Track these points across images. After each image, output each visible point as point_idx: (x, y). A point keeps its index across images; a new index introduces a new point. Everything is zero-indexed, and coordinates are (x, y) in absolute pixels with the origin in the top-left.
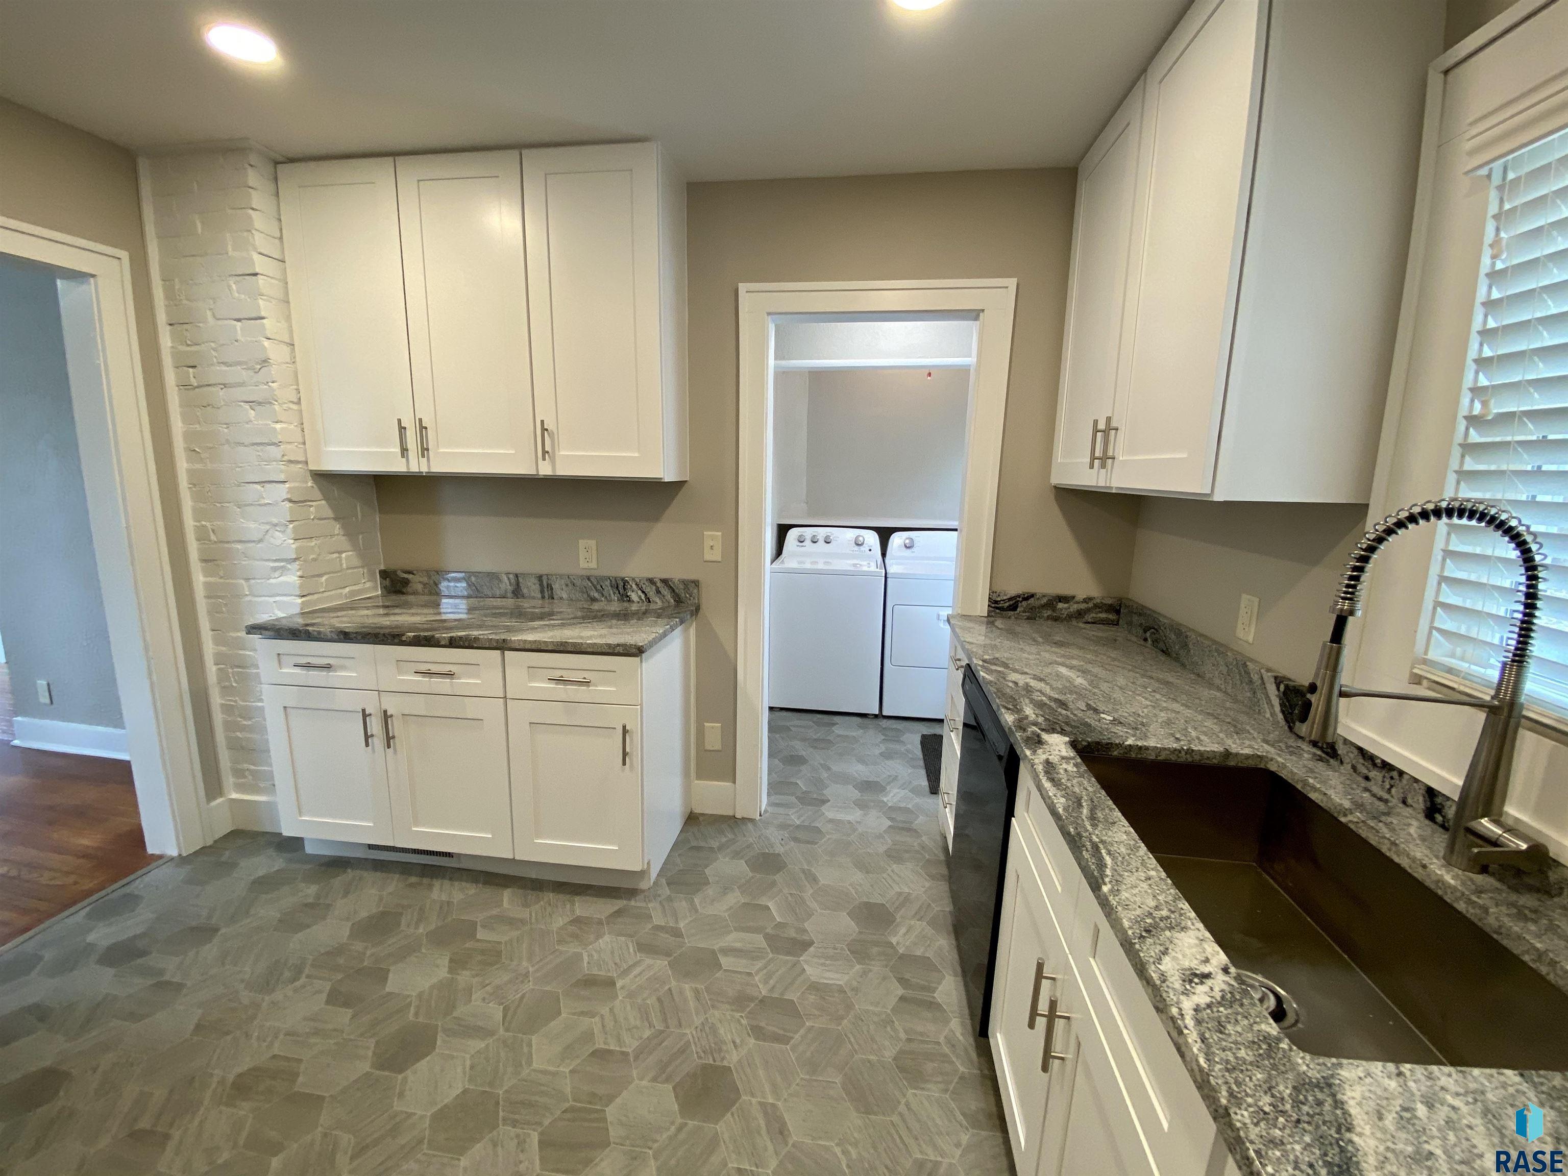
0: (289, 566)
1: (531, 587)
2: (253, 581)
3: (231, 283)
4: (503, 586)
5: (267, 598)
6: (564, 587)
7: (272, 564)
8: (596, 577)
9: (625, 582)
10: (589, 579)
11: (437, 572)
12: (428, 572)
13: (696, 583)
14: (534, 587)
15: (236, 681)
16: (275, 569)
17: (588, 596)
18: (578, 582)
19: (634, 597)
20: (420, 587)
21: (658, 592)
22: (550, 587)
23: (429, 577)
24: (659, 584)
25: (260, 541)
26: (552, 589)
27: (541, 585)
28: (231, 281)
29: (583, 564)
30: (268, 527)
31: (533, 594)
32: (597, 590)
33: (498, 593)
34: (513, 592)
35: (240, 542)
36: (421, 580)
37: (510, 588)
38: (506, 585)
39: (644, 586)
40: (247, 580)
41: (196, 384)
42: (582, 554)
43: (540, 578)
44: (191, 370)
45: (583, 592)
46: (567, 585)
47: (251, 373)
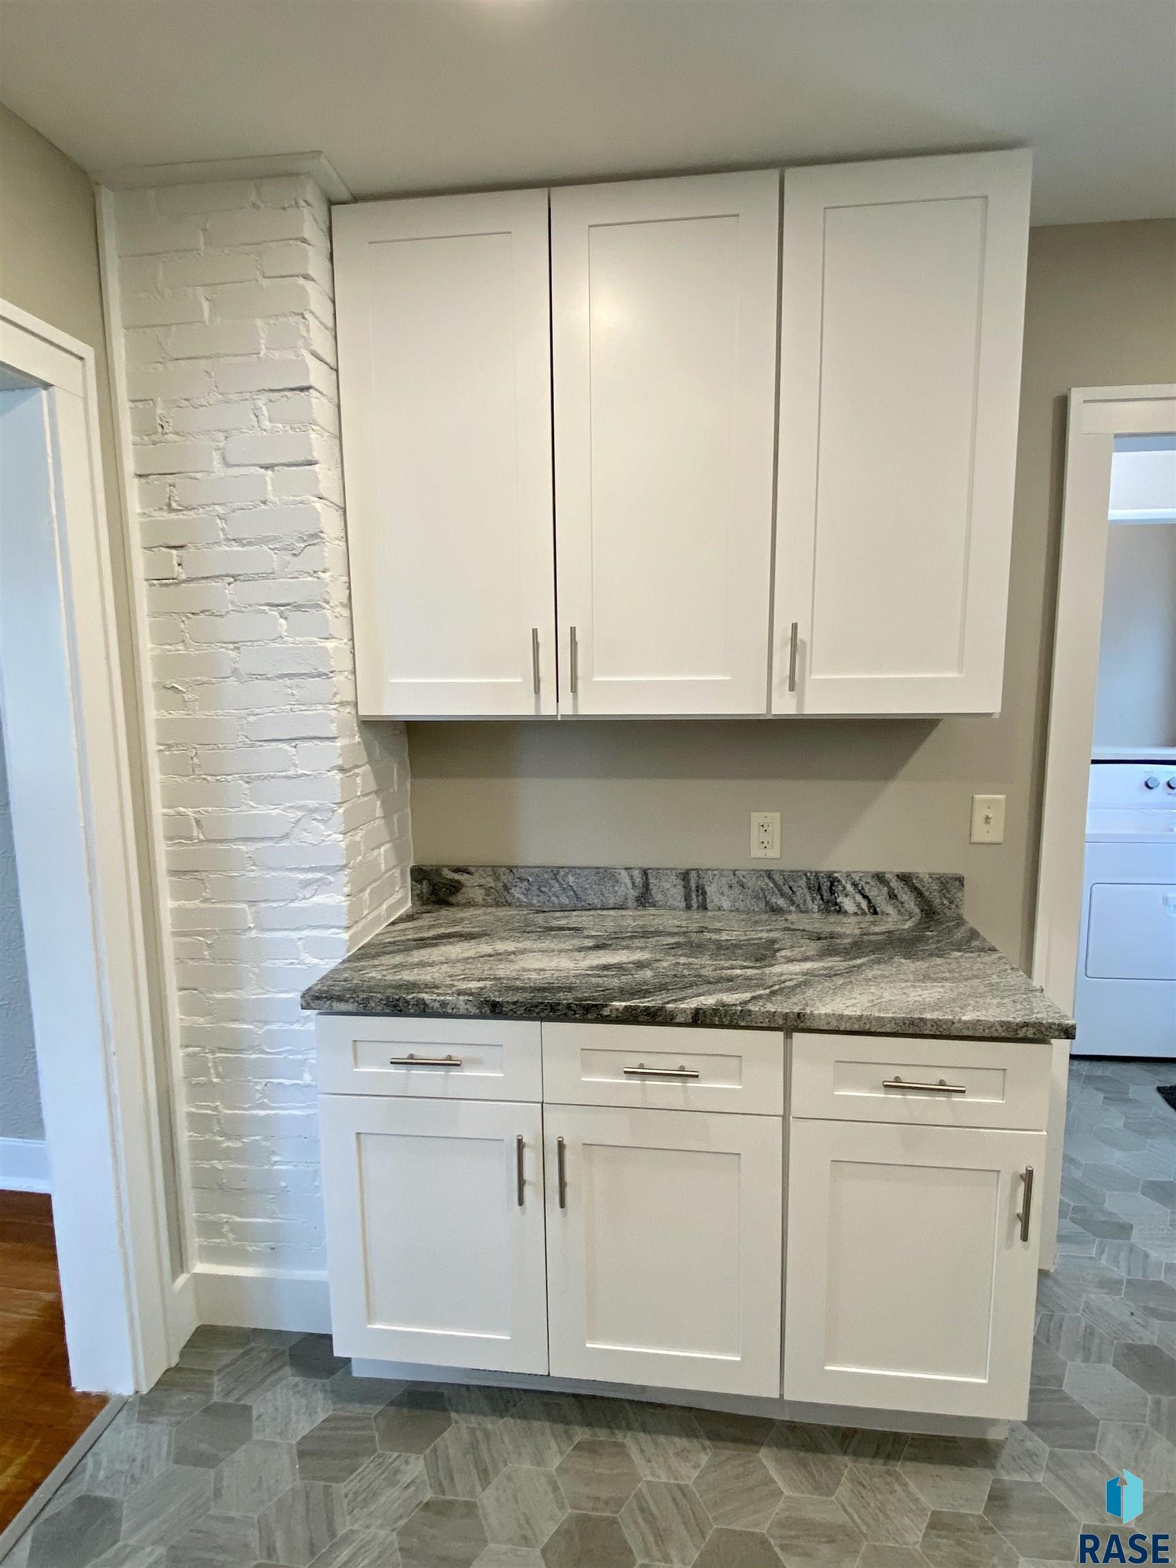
0: (331, 878)
1: (669, 890)
2: (263, 905)
3: (260, 403)
4: (621, 890)
5: (285, 933)
6: (725, 889)
7: (302, 876)
8: (782, 872)
9: (833, 881)
10: (770, 877)
11: (511, 869)
12: (494, 870)
13: (960, 880)
14: (673, 891)
15: (218, 1075)
16: (306, 884)
17: (767, 903)
18: (751, 882)
19: (848, 905)
20: (478, 895)
21: (892, 896)
22: (701, 890)
23: (497, 879)
24: (894, 884)
25: (286, 836)
26: (704, 893)
27: (687, 887)
28: (261, 401)
29: (757, 852)
30: (300, 814)
31: (671, 902)
32: (783, 895)
33: (612, 902)
34: (638, 899)
35: (246, 840)
36: (483, 882)
37: (633, 893)
38: (626, 888)
39: (867, 888)
40: (253, 903)
41: (183, 577)
42: (755, 836)
43: (685, 876)
44: (174, 552)
45: (757, 897)
46: (731, 887)
47: (287, 557)
